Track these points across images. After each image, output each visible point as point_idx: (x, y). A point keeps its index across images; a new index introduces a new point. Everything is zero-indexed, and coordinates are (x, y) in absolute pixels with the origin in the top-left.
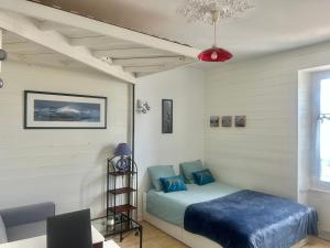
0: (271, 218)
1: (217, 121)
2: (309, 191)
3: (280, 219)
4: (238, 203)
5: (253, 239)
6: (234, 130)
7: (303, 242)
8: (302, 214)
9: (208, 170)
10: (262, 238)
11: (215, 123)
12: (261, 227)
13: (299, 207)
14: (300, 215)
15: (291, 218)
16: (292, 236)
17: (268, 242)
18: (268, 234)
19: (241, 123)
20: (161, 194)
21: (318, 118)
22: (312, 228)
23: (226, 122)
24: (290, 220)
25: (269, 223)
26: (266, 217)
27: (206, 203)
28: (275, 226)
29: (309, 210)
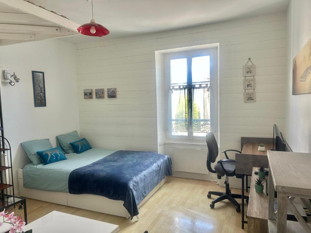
0: (142, 167)
1: (91, 94)
2: (165, 144)
3: (148, 167)
4: (115, 161)
5: (131, 185)
6: (106, 101)
7: (163, 181)
8: (162, 160)
9: (84, 139)
10: (137, 183)
11: (88, 95)
12: (136, 175)
13: (160, 156)
14: (160, 162)
15: (155, 165)
16: (156, 178)
17: (141, 185)
18: (141, 179)
19: (112, 95)
20: (40, 166)
21: (170, 89)
22: (168, 170)
23: (100, 94)
24: (154, 167)
25: (141, 171)
26: (138, 167)
27: (88, 166)
28: (145, 173)
29: (166, 157)
